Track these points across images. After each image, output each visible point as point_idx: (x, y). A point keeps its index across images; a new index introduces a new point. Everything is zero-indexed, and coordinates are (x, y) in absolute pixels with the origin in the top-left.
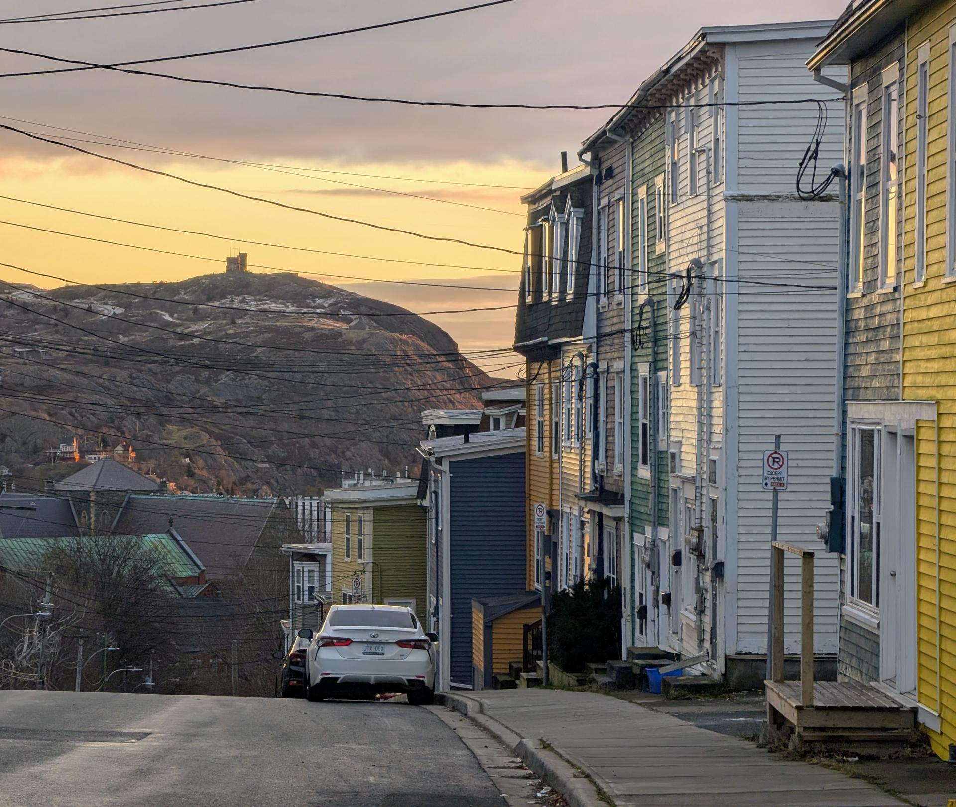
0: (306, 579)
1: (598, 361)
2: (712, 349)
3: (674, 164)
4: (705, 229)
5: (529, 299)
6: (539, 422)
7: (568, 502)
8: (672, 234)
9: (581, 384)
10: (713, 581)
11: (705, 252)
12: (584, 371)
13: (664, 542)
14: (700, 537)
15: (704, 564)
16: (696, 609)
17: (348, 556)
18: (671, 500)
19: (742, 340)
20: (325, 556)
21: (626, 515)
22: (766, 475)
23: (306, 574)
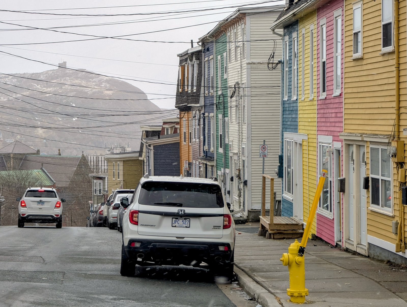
0: (98, 186)
1: (205, 112)
2: (242, 111)
3: (230, 50)
4: (240, 72)
5: (180, 90)
6: (184, 132)
7: (195, 160)
8: (229, 72)
9: (199, 120)
10: (244, 187)
11: (240, 80)
12: (200, 116)
13: (228, 174)
14: (239, 172)
15: (241, 181)
16: (238, 196)
17: (114, 178)
18: (230, 160)
19: (252, 109)
20: (105, 178)
21: (215, 165)
22: (260, 153)
23: (98, 184)
